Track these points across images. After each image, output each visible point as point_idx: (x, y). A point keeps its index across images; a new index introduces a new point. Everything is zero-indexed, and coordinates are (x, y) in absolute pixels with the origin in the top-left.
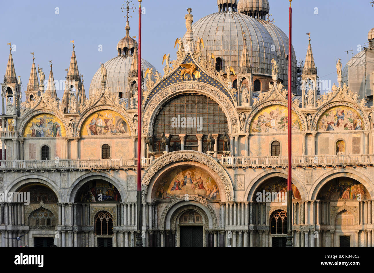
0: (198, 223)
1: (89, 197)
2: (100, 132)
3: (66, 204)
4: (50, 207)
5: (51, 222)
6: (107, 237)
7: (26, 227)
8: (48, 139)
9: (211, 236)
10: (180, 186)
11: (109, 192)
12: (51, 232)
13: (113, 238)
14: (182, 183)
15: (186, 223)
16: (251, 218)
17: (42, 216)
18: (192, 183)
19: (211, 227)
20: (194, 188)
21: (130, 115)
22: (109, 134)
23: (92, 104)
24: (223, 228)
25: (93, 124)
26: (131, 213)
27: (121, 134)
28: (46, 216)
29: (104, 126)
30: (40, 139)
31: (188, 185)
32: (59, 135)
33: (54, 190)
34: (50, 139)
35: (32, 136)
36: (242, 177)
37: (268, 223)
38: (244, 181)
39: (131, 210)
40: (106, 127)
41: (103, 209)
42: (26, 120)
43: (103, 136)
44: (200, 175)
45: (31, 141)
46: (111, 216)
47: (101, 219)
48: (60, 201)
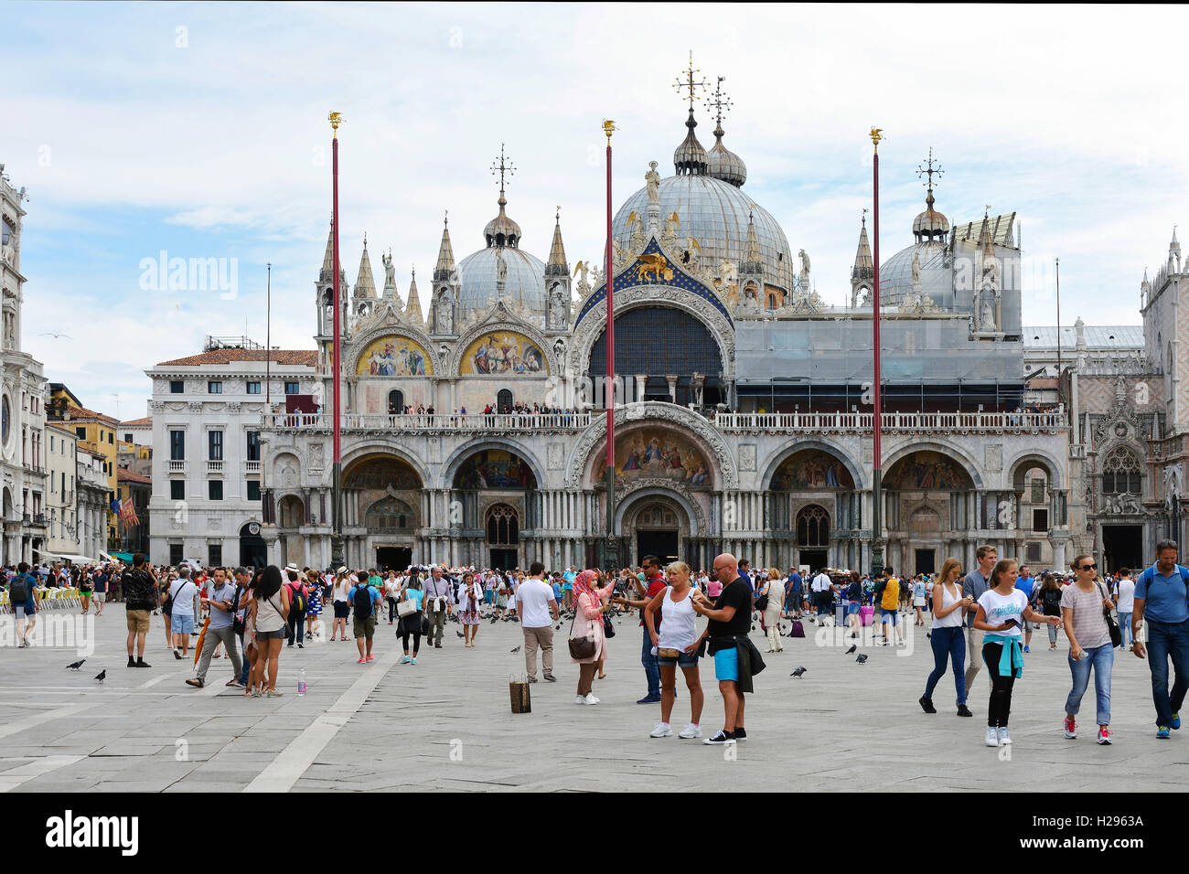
0: (668, 526)
1: (475, 480)
2: (495, 369)
3: (438, 492)
4: (406, 496)
5: (407, 522)
6: (507, 548)
7: (362, 529)
8: (399, 379)
9: (694, 548)
10: (639, 463)
11: (510, 472)
12: (408, 539)
13: (519, 550)
14: (642, 457)
15: (648, 525)
16: (768, 518)
17: (390, 511)
18: (660, 458)
19: (693, 533)
20: (665, 466)
21: (548, 340)
22: (511, 373)
23: (481, 320)
24: (717, 535)
25: (482, 355)
26: (555, 507)
27: (533, 373)
28: (397, 511)
29: (502, 358)
30: (385, 379)
31: (653, 461)
32: (420, 373)
33: (415, 467)
34: (404, 379)
35: (372, 373)
36: (753, 449)
37: (793, 527)
38: (756, 455)
39: (555, 502)
40: (506, 361)
41: (501, 501)
42: (362, 346)
43: (500, 375)
44: (674, 445)
45: (369, 383)
46: (516, 513)
47: (498, 517)
48: (426, 486)
